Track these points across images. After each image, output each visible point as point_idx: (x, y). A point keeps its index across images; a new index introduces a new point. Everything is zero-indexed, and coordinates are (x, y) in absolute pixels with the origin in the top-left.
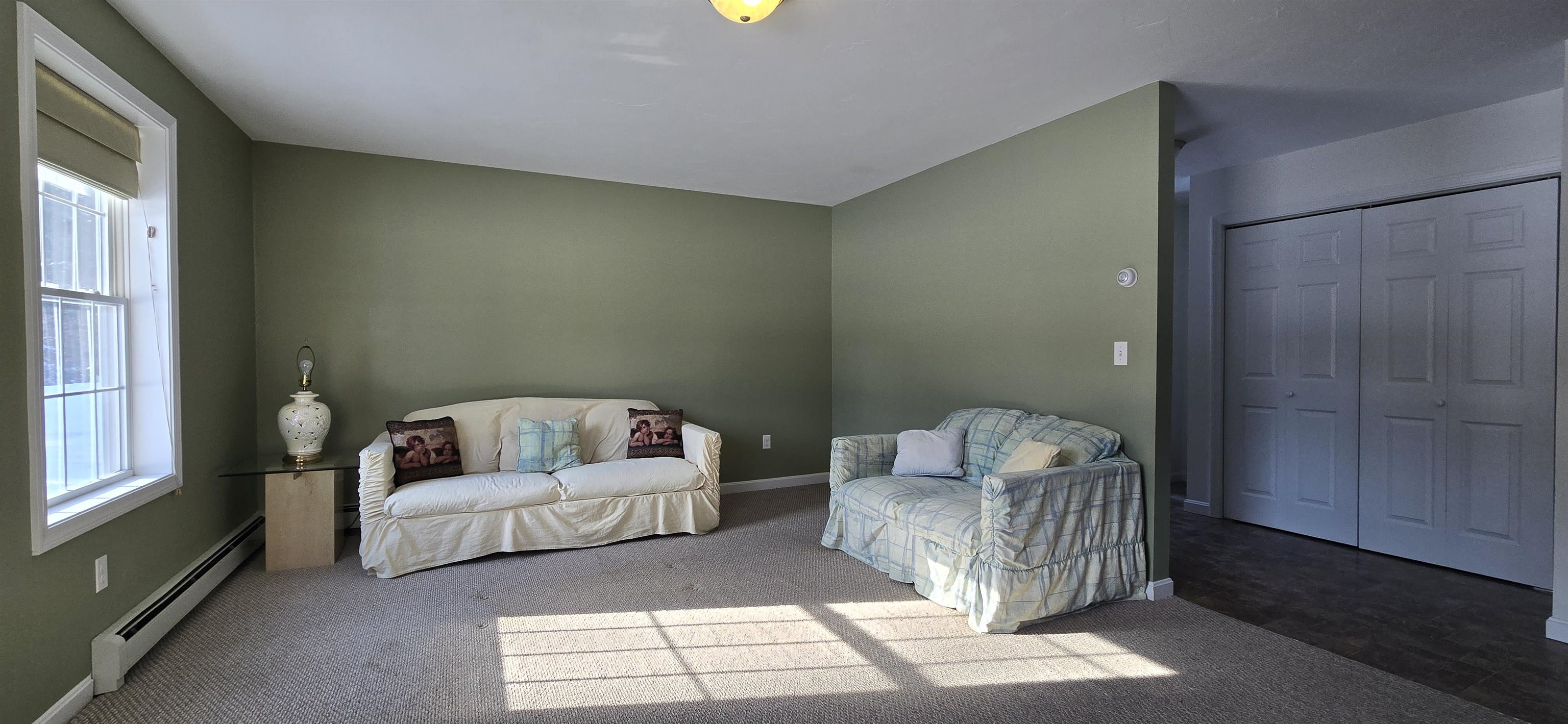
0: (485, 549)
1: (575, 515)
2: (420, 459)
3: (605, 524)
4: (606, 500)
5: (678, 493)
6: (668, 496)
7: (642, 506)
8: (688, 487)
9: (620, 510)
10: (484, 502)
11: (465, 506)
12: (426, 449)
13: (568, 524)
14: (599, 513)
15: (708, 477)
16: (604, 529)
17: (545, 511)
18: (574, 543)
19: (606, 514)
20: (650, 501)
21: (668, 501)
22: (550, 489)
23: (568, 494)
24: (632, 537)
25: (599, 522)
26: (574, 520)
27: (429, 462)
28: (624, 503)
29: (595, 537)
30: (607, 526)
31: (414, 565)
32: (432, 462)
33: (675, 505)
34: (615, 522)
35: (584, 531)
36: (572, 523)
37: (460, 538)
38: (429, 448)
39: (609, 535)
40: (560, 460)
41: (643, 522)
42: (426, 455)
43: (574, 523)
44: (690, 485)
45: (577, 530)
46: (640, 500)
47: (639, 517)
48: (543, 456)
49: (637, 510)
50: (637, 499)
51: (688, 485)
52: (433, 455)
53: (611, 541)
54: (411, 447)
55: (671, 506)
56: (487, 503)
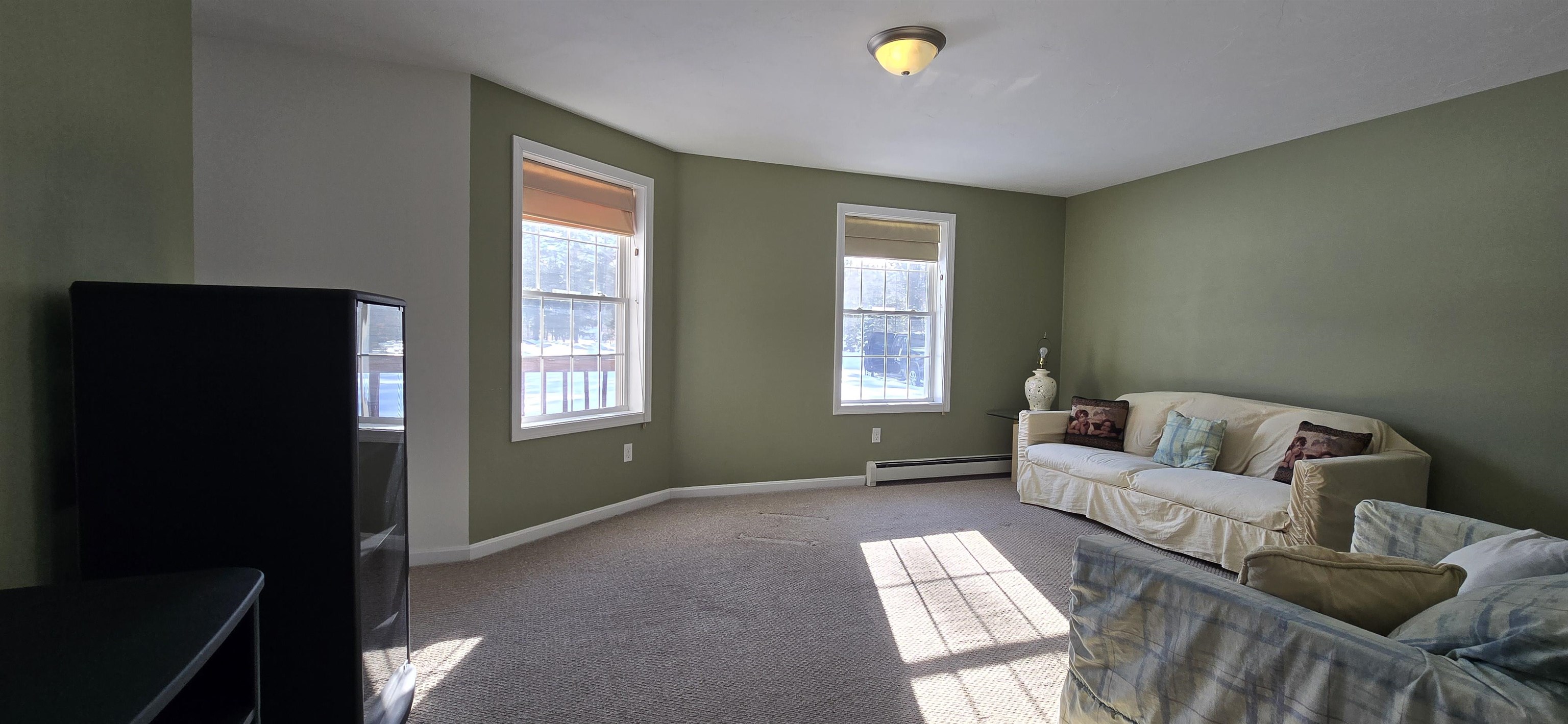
0: (1075, 508)
1: (1137, 505)
2: (1080, 429)
3: (1165, 528)
4: (1166, 502)
5: (1249, 525)
6: (1236, 525)
7: (1205, 524)
8: (1258, 523)
9: (1180, 519)
10: (1074, 468)
11: (1062, 466)
12: (1087, 422)
13: (1131, 511)
14: (1161, 513)
15: (1293, 520)
16: (1163, 532)
17: (1116, 492)
18: (1138, 535)
19: (1168, 517)
20: (1213, 522)
21: (1235, 531)
22: (1120, 473)
23: (1133, 483)
24: (1192, 555)
25: (1161, 524)
26: (1139, 512)
27: (1087, 432)
28: (1185, 512)
29: (1155, 536)
30: (1166, 530)
31: (1036, 500)
32: (1089, 432)
33: (1246, 539)
34: (1173, 530)
35: (1144, 526)
36: (1138, 513)
37: (1063, 492)
38: (1090, 421)
39: (1166, 541)
40: (1190, 459)
41: (1205, 544)
42: (1086, 426)
43: (1139, 514)
44: (1262, 521)
45: (1138, 522)
46: (1204, 516)
47: (1201, 536)
48: (1173, 450)
49: (1199, 526)
50: (1199, 515)
51: (1259, 519)
52: (1092, 428)
53: (1171, 549)
54: (1077, 417)
55: (1238, 537)
56: (1075, 469)
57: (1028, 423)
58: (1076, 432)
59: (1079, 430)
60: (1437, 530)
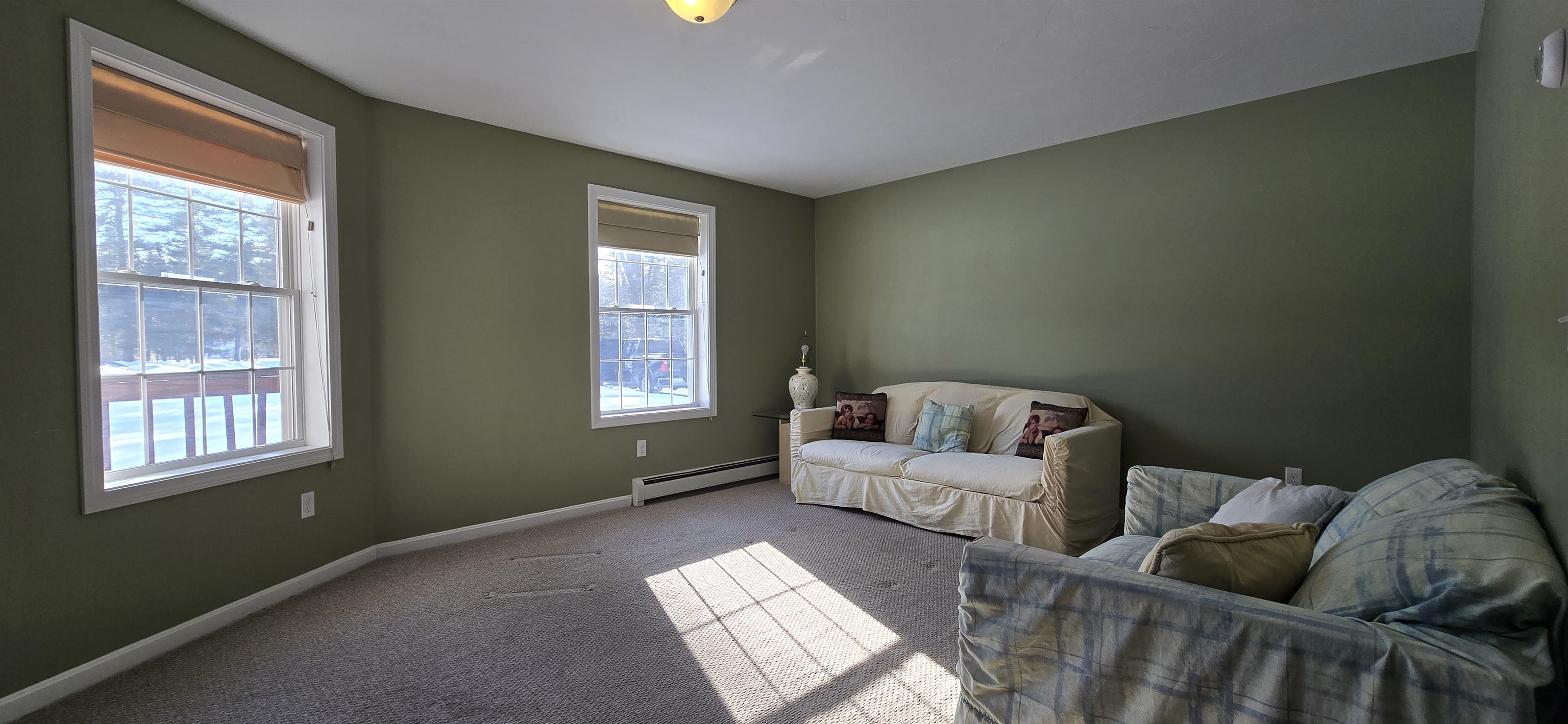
0: (851, 502)
1: (911, 492)
2: (846, 423)
3: (937, 511)
4: (937, 487)
5: (1011, 500)
6: (999, 501)
7: (973, 503)
8: (1019, 496)
9: (951, 501)
10: (848, 463)
11: (837, 462)
13: (906, 499)
14: (932, 499)
15: (1047, 490)
16: (936, 515)
17: (890, 482)
18: (913, 521)
19: (938, 501)
20: (979, 500)
21: (999, 507)
22: (892, 464)
23: (905, 472)
24: (962, 533)
25: (933, 508)
26: (913, 499)
27: (852, 426)
28: (954, 494)
29: (928, 521)
30: (938, 514)
31: (813, 499)
32: (855, 426)
33: (1008, 513)
34: (945, 512)
35: (918, 512)
36: (911, 500)
37: (838, 488)
39: (939, 524)
40: (947, 443)
41: (973, 522)
42: (852, 420)
43: (913, 501)
44: (1022, 494)
45: (913, 509)
46: (970, 497)
47: (969, 514)
48: (930, 436)
49: (967, 506)
50: (967, 495)
51: (1019, 493)
52: (857, 421)
53: (943, 530)
54: (843, 413)
55: (1002, 513)
56: (850, 464)
57: (799, 421)
58: (843, 427)
59: (846, 425)
60: (1194, 486)
